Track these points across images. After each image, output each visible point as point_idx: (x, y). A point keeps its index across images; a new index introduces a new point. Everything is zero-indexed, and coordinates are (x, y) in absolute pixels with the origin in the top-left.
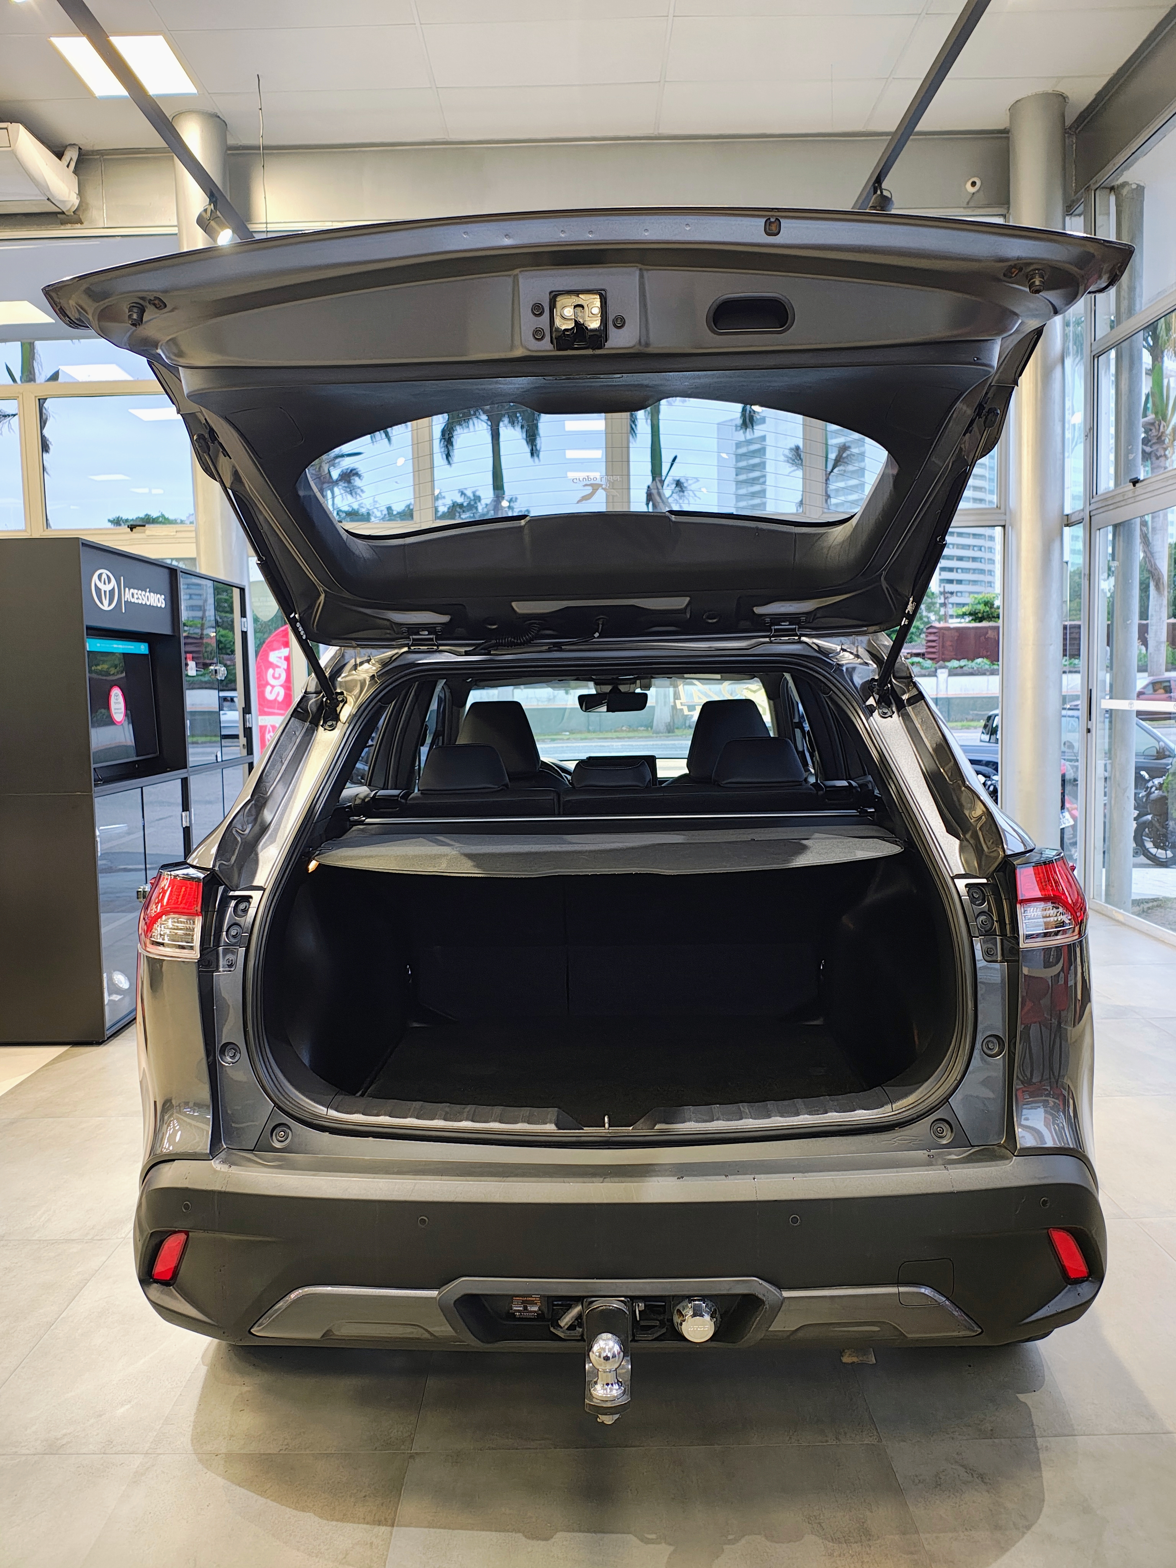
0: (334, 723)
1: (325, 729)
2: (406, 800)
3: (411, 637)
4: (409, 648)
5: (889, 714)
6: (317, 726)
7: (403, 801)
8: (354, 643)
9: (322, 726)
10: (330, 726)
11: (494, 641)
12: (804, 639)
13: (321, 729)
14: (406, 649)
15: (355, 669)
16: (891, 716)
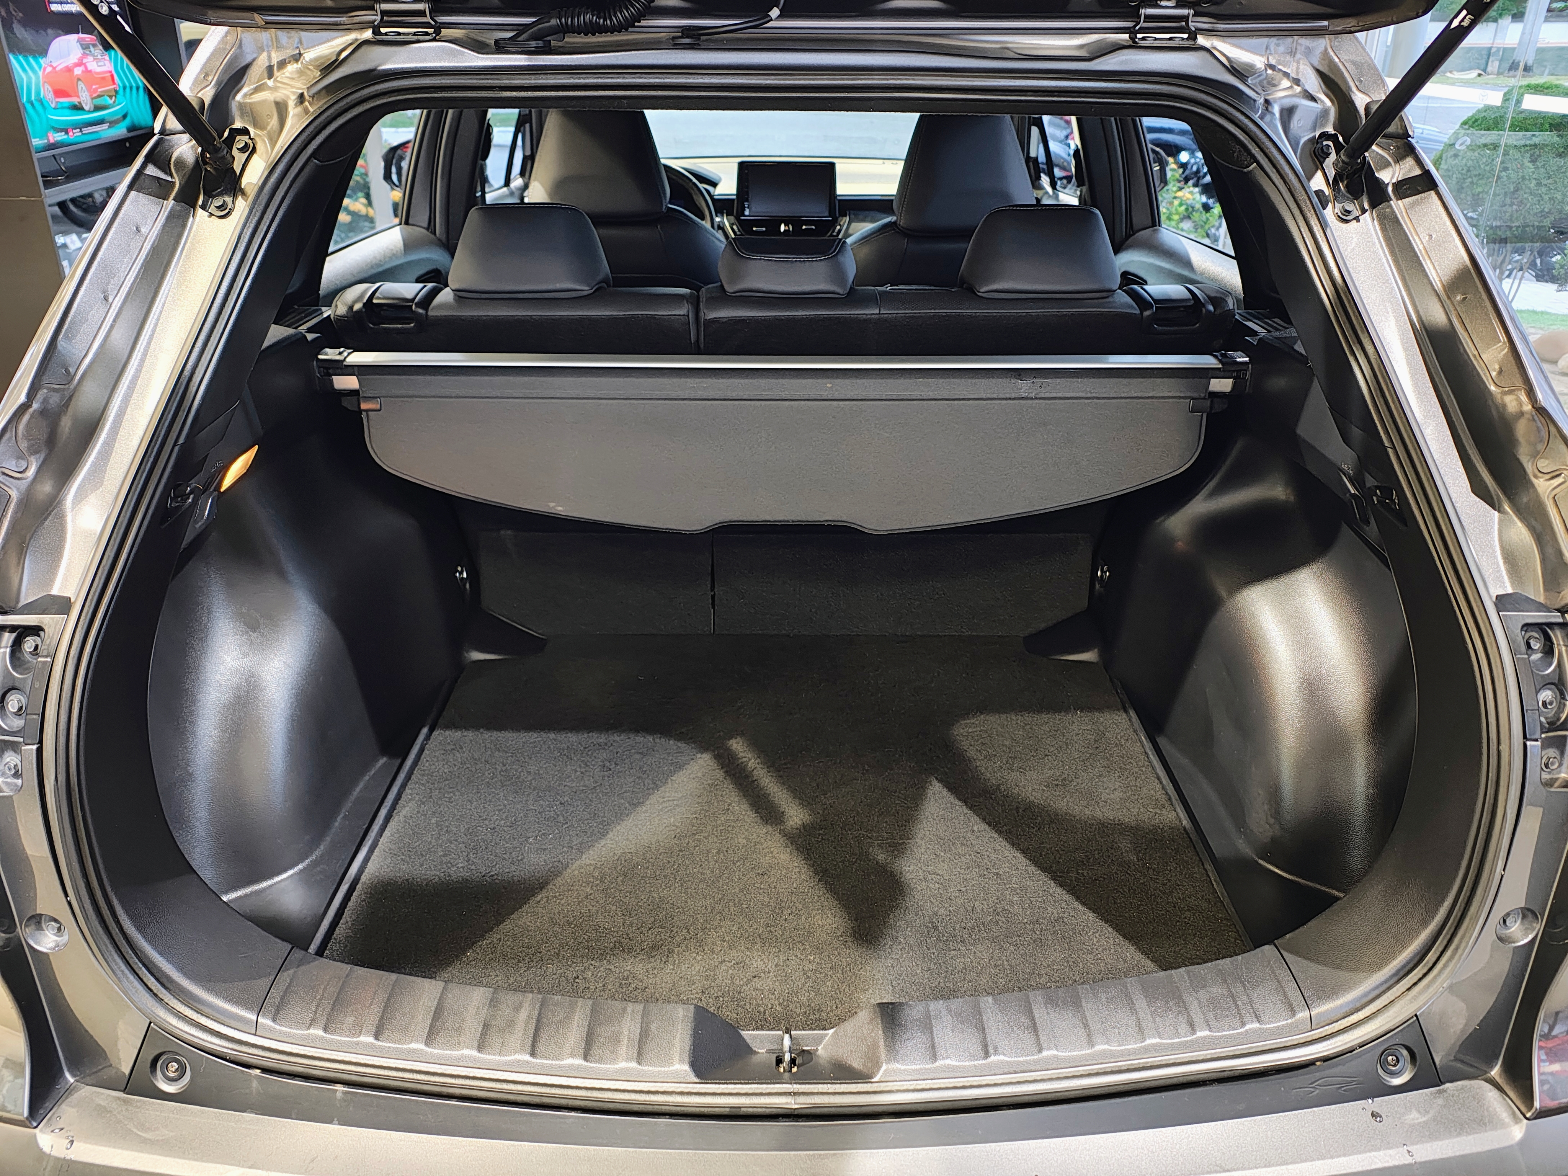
0: (228, 199)
1: (211, 214)
2: (427, 309)
3: (377, 6)
4: (376, 32)
5: (1356, 213)
6: (193, 206)
7: (420, 311)
8: (258, 19)
9: (203, 207)
10: (219, 208)
11: (554, 22)
12: (1201, 40)
13: (200, 212)
14: (368, 34)
15: (270, 75)
16: (1357, 219)
